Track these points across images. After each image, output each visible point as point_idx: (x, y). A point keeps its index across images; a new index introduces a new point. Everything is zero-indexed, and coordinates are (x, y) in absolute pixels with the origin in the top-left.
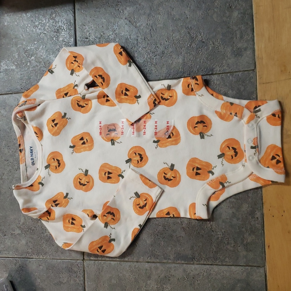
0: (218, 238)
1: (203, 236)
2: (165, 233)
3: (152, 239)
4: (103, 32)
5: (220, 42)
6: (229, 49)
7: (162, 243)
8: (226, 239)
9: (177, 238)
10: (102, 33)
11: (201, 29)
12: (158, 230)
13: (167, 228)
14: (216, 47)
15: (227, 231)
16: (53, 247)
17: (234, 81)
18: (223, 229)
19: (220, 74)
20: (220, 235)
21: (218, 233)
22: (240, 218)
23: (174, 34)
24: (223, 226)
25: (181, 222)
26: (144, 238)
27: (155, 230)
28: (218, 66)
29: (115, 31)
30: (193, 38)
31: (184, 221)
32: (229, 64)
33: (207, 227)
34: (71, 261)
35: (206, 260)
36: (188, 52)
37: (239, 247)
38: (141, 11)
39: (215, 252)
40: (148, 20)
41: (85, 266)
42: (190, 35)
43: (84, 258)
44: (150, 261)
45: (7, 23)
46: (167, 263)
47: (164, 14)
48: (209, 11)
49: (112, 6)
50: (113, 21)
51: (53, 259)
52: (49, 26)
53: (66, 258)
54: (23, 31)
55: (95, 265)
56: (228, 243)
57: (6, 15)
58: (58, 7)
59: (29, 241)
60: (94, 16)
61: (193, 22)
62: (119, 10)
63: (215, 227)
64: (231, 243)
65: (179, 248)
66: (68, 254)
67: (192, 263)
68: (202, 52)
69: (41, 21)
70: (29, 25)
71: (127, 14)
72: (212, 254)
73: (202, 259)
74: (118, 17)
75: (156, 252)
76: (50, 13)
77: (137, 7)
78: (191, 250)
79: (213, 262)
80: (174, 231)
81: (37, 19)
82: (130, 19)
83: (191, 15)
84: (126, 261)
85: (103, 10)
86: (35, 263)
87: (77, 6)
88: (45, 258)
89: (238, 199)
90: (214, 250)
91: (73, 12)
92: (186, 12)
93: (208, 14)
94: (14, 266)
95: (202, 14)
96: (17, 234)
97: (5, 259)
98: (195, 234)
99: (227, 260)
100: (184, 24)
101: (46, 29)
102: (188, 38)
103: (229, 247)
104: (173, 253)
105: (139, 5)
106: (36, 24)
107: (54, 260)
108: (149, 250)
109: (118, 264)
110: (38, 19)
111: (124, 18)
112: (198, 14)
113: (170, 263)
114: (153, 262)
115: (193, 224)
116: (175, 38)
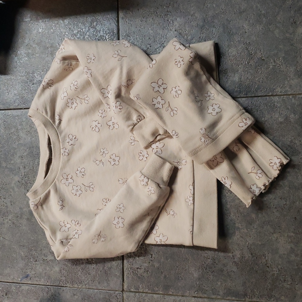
0: (273, 275)
1: (256, 271)
2: (215, 267)
3: (200, 273)
4: (149, 44)
5: (282, 60)
6: (292, 69)
7: (211, 276)
8: (282, 276)
9: (227, 272)
10: (148, 46)
11: (261, 45)
12: (207, 263)
13: (217, 262)
14: (277, 66)
15: (284, 267)
16: (89, 276)
17: (297, 104)
18: (279, 265)
19: (281, 95)
20: (276, 271)
21: (274, 269)
22: (299, 254)
23: (230, 50)
24: (280, 262)
25: (232, 255)
26: (190, 271)
27: (204, 263)
28: (280, 86)
29: (163, 43)
30: (251, 54)
31: (236, 255)
32: (291, 85)
33: (261, 263)
34: (109, 291)
35: (259, 297)
36: (246, 70)
37: (297, 285)
38: (193, 23)
39: (270, 289)
40: (201, 33)
41: (125, 298)
42: (249, 51)
43: (123, 290)
44: (197, 296)
45: (42, 30)
46: (216, 299)
47: (220, 27)
48: (270, 25)
49: (160, 16)
50: (161, 33)
51: (89, 288)
52: (89, 36)
53: (103, 288)
54: (59, 39)
55: (136, 298)
56: (284, 280)
57: (40, 21)
58: (99, 14)
59: (62, 268)
60: (140, 26)
61: (252, 38)
62: (168, 20)
63: (270, 262)
64: (288, 280)
65: (230, 284)
66: (106, 284)
67: (244, 300)
68: (261, 70)
69: (80, 30)
70: (67, 33)
71: (177, 26)
72: (266, 292)
73: (255, 295)
74: (167, 27)
75: (204, 286)
76: (91, 21)
77: (189, 18)
78: (243, 285)
79: (267, 300)
80: (224, 265)
81: (75, 27)
82: (181, 31)
83: (250, 29)
84: (170, 295)
85: (150, 20)
86: (69, 292)
87: (121, 15)
88: (80, 287)
89: (297, 234)
90: (269, 288)
91: (116, 21)
92: (245, 26)
93: (270, 29)
94: (46, 294)
95: (262, 29)
96: (50, 260)
97: (36, 287)
98: (248, 269)
99: (283, 299)
100: (242, 39)
101: (86, 38)
102: (245, 55)
103: (285, 284)
104: (223, 288)
105: (192, 16)
106: (74, 32)
107: (90, 290)
108: (196, 284)
109: (162, 297)
110: (77, 27)
111: (174, 30)
112: (258, 29)
113: (219, 299)
114: (201, 297)
115: (246, 258)
116: (232, 53)
